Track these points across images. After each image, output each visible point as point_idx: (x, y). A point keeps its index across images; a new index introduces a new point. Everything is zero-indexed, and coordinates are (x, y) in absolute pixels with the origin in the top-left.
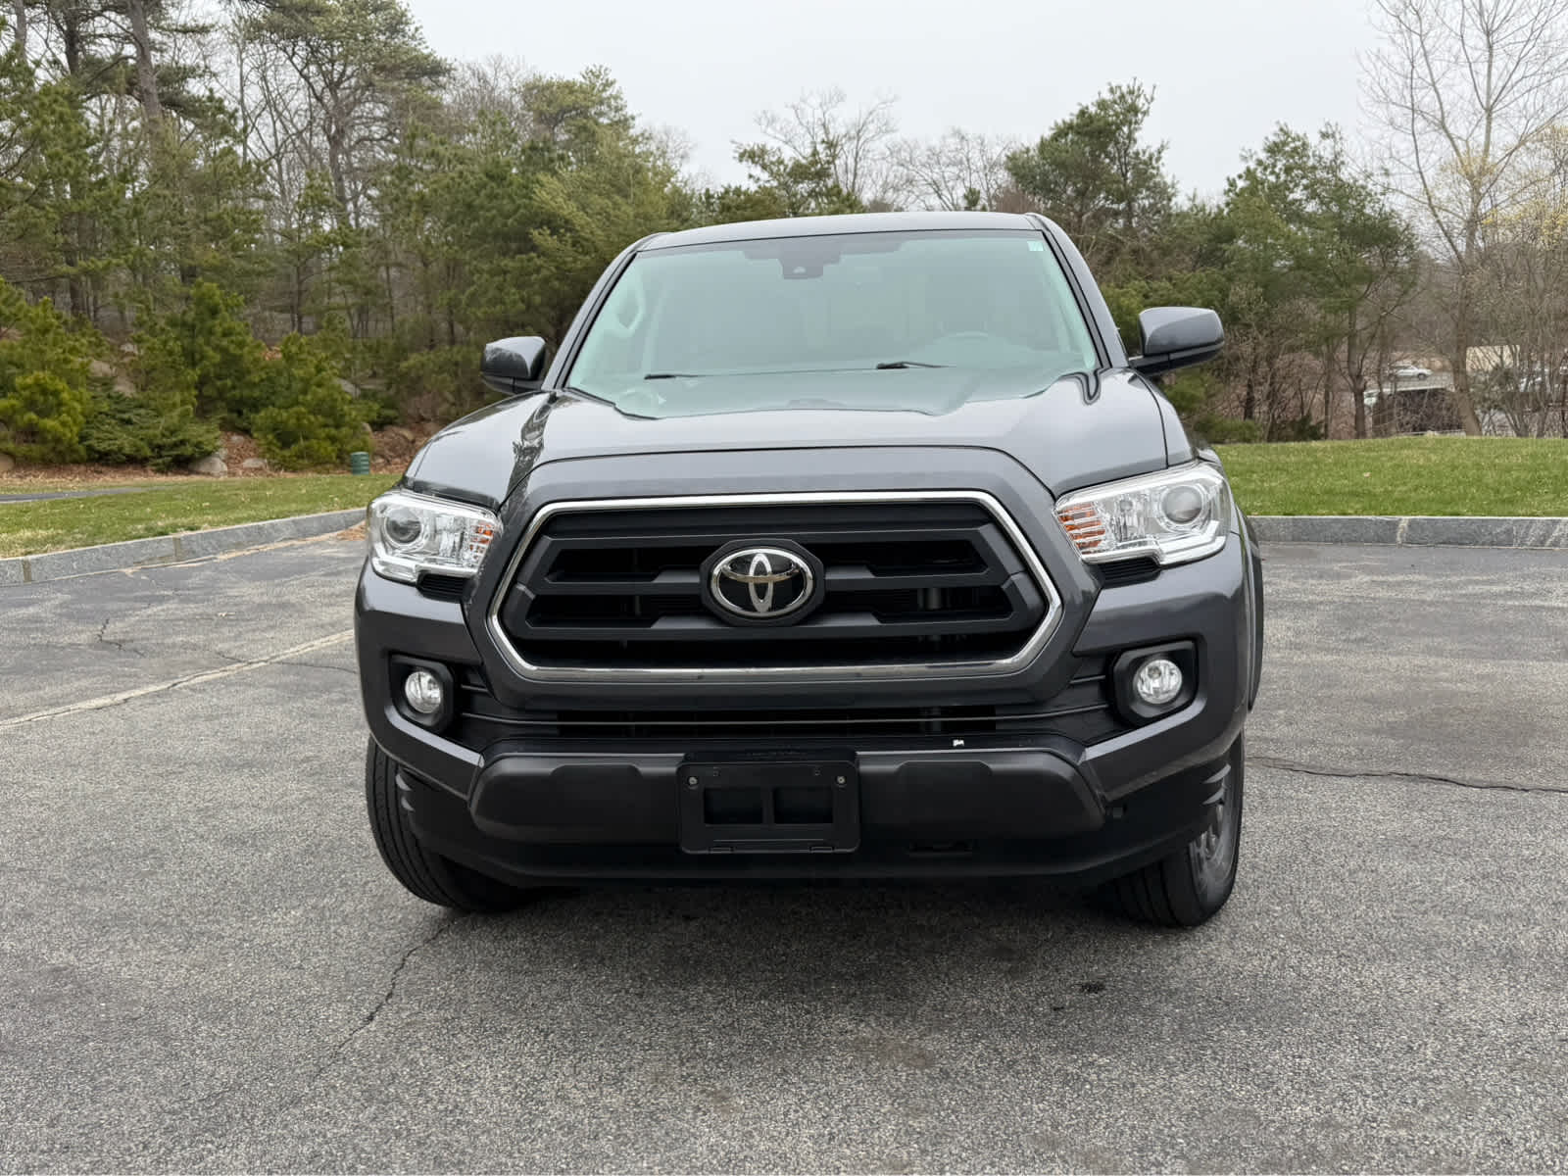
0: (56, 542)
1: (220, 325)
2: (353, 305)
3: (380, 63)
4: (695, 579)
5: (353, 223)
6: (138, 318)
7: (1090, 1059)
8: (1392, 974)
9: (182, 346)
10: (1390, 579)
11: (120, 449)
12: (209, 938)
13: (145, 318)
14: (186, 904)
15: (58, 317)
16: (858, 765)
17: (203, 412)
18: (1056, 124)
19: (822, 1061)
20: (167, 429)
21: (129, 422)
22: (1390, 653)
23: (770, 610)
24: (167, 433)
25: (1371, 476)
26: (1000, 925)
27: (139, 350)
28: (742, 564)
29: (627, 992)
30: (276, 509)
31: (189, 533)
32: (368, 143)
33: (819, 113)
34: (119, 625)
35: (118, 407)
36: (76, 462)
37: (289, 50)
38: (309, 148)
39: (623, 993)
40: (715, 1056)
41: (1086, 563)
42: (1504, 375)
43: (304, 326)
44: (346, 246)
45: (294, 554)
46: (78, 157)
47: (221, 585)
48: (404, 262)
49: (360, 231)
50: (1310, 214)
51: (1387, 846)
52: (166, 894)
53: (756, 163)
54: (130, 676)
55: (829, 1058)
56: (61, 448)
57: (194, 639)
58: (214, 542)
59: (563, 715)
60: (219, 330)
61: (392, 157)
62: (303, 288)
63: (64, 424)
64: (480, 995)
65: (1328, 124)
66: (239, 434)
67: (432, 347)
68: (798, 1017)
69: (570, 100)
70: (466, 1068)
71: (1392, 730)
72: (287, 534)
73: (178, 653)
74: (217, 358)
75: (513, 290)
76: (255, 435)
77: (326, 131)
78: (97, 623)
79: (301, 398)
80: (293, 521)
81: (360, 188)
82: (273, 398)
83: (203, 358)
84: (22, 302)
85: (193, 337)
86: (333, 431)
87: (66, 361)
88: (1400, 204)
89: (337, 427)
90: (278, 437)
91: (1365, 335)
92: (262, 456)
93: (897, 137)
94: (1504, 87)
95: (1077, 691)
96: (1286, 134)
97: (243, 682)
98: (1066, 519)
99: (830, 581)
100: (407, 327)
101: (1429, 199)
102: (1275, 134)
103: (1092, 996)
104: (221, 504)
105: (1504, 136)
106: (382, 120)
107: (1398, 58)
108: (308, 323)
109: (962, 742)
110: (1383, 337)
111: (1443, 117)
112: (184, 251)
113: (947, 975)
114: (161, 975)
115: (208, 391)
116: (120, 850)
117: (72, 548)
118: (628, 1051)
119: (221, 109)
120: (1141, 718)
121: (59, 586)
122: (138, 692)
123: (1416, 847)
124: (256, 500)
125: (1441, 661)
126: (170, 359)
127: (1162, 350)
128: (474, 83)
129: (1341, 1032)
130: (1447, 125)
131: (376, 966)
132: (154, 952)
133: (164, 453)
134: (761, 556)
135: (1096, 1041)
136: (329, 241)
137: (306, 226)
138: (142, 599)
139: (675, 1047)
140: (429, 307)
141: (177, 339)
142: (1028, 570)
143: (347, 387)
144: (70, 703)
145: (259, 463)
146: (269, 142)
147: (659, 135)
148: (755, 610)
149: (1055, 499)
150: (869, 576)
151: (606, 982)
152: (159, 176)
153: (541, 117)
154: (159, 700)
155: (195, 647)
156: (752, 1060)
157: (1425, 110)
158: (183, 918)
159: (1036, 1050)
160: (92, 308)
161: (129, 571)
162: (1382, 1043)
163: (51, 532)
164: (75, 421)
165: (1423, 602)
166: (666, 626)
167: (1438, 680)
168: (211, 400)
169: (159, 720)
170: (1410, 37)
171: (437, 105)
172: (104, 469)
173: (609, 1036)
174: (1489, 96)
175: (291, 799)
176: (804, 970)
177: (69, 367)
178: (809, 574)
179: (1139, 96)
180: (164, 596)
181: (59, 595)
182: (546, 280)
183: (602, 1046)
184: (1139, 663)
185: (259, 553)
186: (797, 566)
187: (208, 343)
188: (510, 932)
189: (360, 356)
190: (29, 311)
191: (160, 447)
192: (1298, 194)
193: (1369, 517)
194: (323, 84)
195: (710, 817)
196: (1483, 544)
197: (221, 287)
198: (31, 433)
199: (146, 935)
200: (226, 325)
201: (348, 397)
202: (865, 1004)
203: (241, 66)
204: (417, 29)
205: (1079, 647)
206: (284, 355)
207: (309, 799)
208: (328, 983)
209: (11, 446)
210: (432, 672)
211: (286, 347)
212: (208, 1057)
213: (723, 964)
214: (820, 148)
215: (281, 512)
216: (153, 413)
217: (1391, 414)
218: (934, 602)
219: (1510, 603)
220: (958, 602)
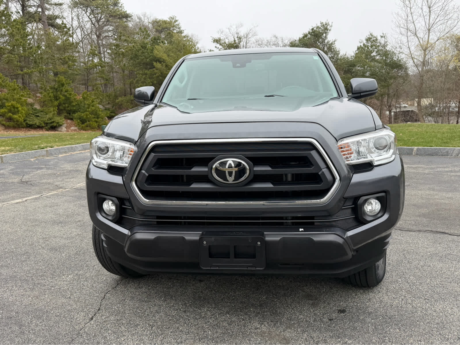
0: (11, 151)
1: (65, 88)
2: (103, 83)
3: (111, 14)
4: (206, 169)
5: (103, 60)
6: (41, 86)
7: (345, 341)
8: (445, 307)
9: (54, 95)
10: (413, 166)
11: (36, 124)
12: (41, 286)
13: (43, 86)
14: (35, 273)
15: (18, 86)
16: (265, 237)
17: (59, 113)
18: (304, 34)
19: (249, 340)
20: (49, 118)
21: (38, 116)
22: (418, 190)
23: (233, 181)
24: (49, 119)
25: (402, 135)
26: (307, 285)
27: (41, 95)
28: (223, 164)
29: (180, 310)
30: (77, 142)
31: (51, 148)
32: (108, 38)
33: (235, 30)
34: (27, 176)
35: (35, 112)
36: (23, 128)
37: (86, 10)
38: (91, 38)
39: (179, 311)
40: (211, 338)
41: (348, 165)
42: (432, 106)
43: (89, 89)
44: (102, 67)
45: (82, 155)
46: (24, 40)
47: (59, 164)
48: (118, 71)
49: (105, 62)
50: (378, 59)
51: (431, 256)
52: (29, 268)
53: (218, 43)
54: (29, 193)
55: (252, 339)
56: (18, 123)
57: (49, 181)
58: (58, 152)
59: (158, 217)
60: (64, 90)
61: (115, 42)
62: (89, 78)
63: (20, 117)
64: (130, 310)
65: (383, 34)
66: (70, 120)
67: (125, 96)
68: (240, 322)
69: (165, 26)
70: (124, 340)
71: (424, 215)
72: (80, 149)
73: (44, 185)
74: (64, 98)
75: (149, 79)
76: (74, 120)
77: (96, 34)
78: (21, 176)
79: (87, 110)
80: (82, 145)
81: (105, 50)
82: (80, 110)
83: (59, 98)
84: (8, 81)
85: (57, 92)
86: (96, 120)
87: (20, 99)
88: (403, 57)
89: (98, 118)
90: (81, 121)
91: (393, 94)
92: (76, 126)
93: (258, 37)
94: (434, 23)
95: (344, 211)
96: (372, 35)
97: (63, 195)
98: (342, 148)
99: (255, 170)
100: (118, 90)
101: (411, 55)
102: (369, 35)
103: (342, 314)
104: (61, 140)
105: (433, 37)
106: (112, 31)
107: (404, 15)
108: (90, 88)
109: (303, 229)
110: (397, 95)
111: (416, 32)
112: (55, 67)
113: (291, 305)
114: (22, 300)
115: (61, 108)
116: (16, 252)
117: (15, 152)
118: (181, 335)
119: (65, 27)
120: (366, 220)
121: (11, 164)
122: (30, 198)
123: (441, 257)
124: (72, 139)
125: (435, 193)
126: (50, 99)
127: (358, 92)
128: (138, 20)
129: (432, 331)
130: (417, 34)
131: (95, 298)
132: (22, 291)
133: (48, 125)
134: (230, 161)
135: (346, 333)
136: (96, 66)
137: (90, 60)
138: (35, 168)
139: (197, 334)
140: (124, 84)
141: (52, 92)
142: (328, 167)
143: (101, 107)
144: (8, 201)
145: (76, 128)
146: (80, 37)
147: (190, 36)
148: (228, 181)
149: (337, 141)
150: (269, 169)
151: (173, 306)
152: (48, 46)
153: (157, 31)
154: (36, 200)
155: (49, 184)
156: (224, 339)
157: (411, 29)
158: (33, 278)
159: (325, 337)
160: (28, 84)
161: (32, 160)
162: (448, 336)
163: (10, 148)
164: (22, 115)
165: (425, 174)
166: (195, 186)
167: (435, 199)
168: (62, 110)
169: (35, 207)
170: (407, 8)
171: (127, 26)
172: (30, 129)
173: (174, 328)
174: (429, 26)
175: (73, 235)
176: (241, 302)
177: (22, 100)
178: (248, 167)
179: (328, 25)
180: (42, 167)
181: (11, 167)
182: (158, 77)
183: (171, 332)
184: (366, 201)
185: (71, 155)
186: (244, 165)
187: (61, 94)
188: (141, 286)
189: (105, 98)
190: (9, 84)
191: (47, 123)
192: (374, 54)
193: (405, 147)
194: (95, 20)
195: (211, 256)
196: (439, 155)
197: (65, 78)
198: (10, 119)
199: (20, 284)
200: (66, 89)
201: (101, 110)
202: (263, 317)
203: (72, 15)
204: (122, 5)
205: (346, 195)
206: (83, 98)
207: (79, 235)
208: (78, 304)
209: (4, 123)
210: (112, 200)
211: (83, 95)
212: (34, 334)
213: (213, 299)
214: (236, 39)
215: (78, 142)
216: (45, 114)
217: (399, 117)
218: (289, 178)
219: (452, 174)
220: (298, 179)
